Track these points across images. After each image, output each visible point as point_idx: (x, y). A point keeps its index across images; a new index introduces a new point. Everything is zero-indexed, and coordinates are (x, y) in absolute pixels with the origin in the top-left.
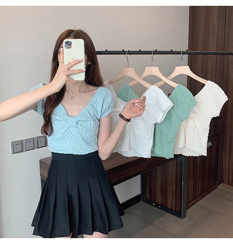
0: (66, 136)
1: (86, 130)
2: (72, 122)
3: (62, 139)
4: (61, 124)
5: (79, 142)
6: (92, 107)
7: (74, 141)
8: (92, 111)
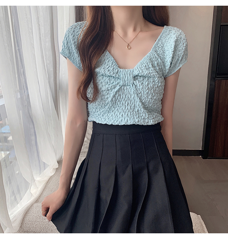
2: (127, 77)
3: (111, 105)
5: (137, 109)
6: (156, 55)
7: (129, 108)
8: (156, 62)
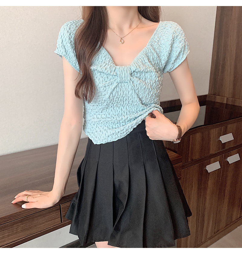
0: (116, 97)
1: (145, 86)
3: (109, 102)
4: (107, 77)
6: (152, 50)
